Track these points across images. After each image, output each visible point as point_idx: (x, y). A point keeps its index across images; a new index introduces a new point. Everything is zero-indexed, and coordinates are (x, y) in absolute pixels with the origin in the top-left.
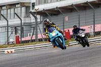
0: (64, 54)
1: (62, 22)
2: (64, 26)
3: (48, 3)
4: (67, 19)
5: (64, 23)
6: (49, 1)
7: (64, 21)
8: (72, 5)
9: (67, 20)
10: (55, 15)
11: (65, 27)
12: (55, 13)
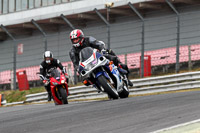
0: (15, 119)
1: (13, 55)
2: (15, 63)
4: (21, 49)
5: (15, 58)
7: (15, 53)
8: (32, 22)
11: (17, 65)
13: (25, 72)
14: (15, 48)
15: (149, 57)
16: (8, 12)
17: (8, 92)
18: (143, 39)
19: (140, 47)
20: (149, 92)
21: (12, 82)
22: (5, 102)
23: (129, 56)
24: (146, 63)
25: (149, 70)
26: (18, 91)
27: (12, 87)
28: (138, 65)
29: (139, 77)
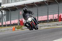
2: (19, 17)
3: (9, 3)
9: (21, 13)
13: (22, 20)
14: (19, 12)
15: (61, 15)
16: (17, 2)
17: (17, 26)
18: (59, 10)
19: (58, 12)
20: (60, 26)
21: (18, 23)
22: (16, 29)
23: (54, 15)
24: (59, 17)
25: (61, 19)
26: (20, 26)
27: (18, 24)
28: (57, 18)
29: (57, 22)
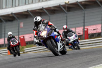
1: (17, 28)
3: (2, 8)
4: (22, 25)
6: (4, 6)
7: (19, 27)
8: (27, 11)
10: (10, 21)
11: (20, 33)
12: (10, 19)
13: (24, 37)
15: (87, 29)
16: (15, 6)
23: (77, 29)
24: (86, 32)
25: (87, 36)
28: (82, 33)
